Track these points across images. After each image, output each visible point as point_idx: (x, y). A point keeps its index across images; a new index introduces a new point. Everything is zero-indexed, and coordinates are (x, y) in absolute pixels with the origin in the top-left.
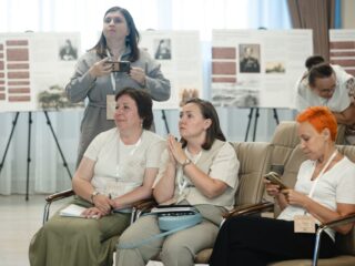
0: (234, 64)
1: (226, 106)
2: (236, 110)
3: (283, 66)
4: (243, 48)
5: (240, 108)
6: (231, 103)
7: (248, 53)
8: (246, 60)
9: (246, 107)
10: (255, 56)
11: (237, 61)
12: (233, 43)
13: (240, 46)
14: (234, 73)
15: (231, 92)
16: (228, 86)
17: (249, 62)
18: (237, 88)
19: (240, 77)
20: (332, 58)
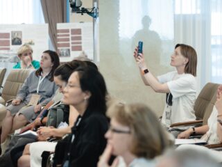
0: (9, 41)
1: (4, 61)
2: (9, 64)
3: (34, 41)
4: (13, 33)
5: (11, 62)
6: (7, 60)
7: (16, 36)
8: (15, 39)
9: (15, 62)
10: (19, 37)
11: (10, 39)
12: (8, 31)
13: (12, 32)
14: (9, 45)
15: (7, 54)
16: (6, 52)
17: (16, 40)
18: (11, 52)
19: (12, 47)
20: (58, 38)
